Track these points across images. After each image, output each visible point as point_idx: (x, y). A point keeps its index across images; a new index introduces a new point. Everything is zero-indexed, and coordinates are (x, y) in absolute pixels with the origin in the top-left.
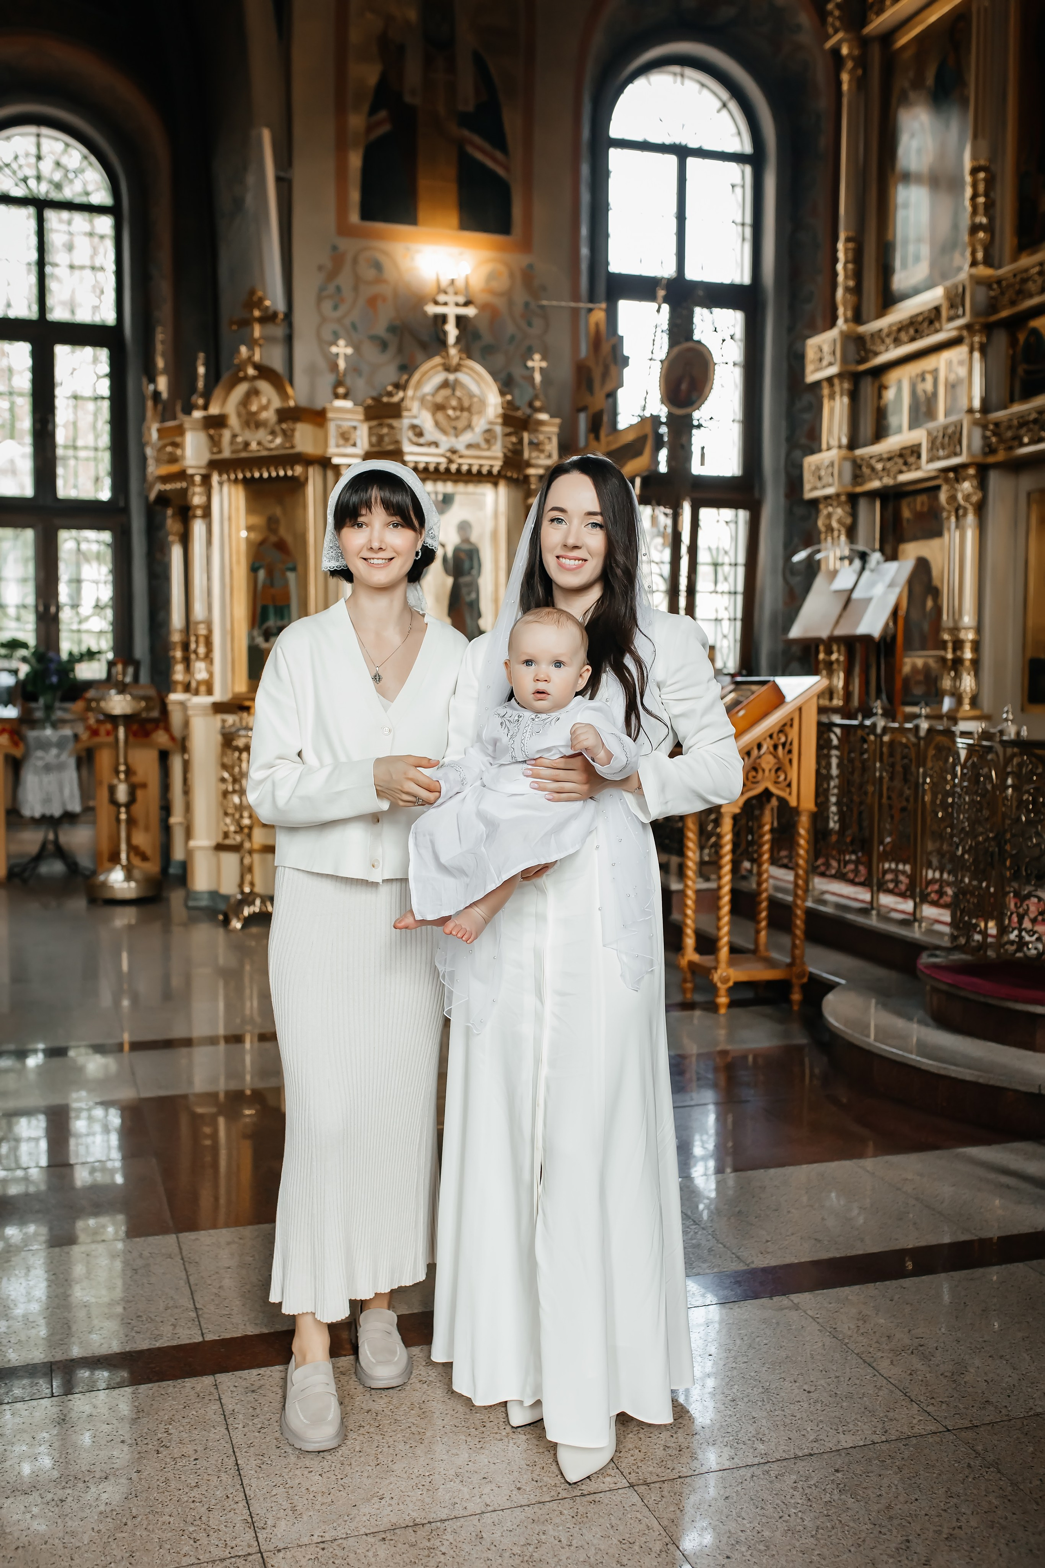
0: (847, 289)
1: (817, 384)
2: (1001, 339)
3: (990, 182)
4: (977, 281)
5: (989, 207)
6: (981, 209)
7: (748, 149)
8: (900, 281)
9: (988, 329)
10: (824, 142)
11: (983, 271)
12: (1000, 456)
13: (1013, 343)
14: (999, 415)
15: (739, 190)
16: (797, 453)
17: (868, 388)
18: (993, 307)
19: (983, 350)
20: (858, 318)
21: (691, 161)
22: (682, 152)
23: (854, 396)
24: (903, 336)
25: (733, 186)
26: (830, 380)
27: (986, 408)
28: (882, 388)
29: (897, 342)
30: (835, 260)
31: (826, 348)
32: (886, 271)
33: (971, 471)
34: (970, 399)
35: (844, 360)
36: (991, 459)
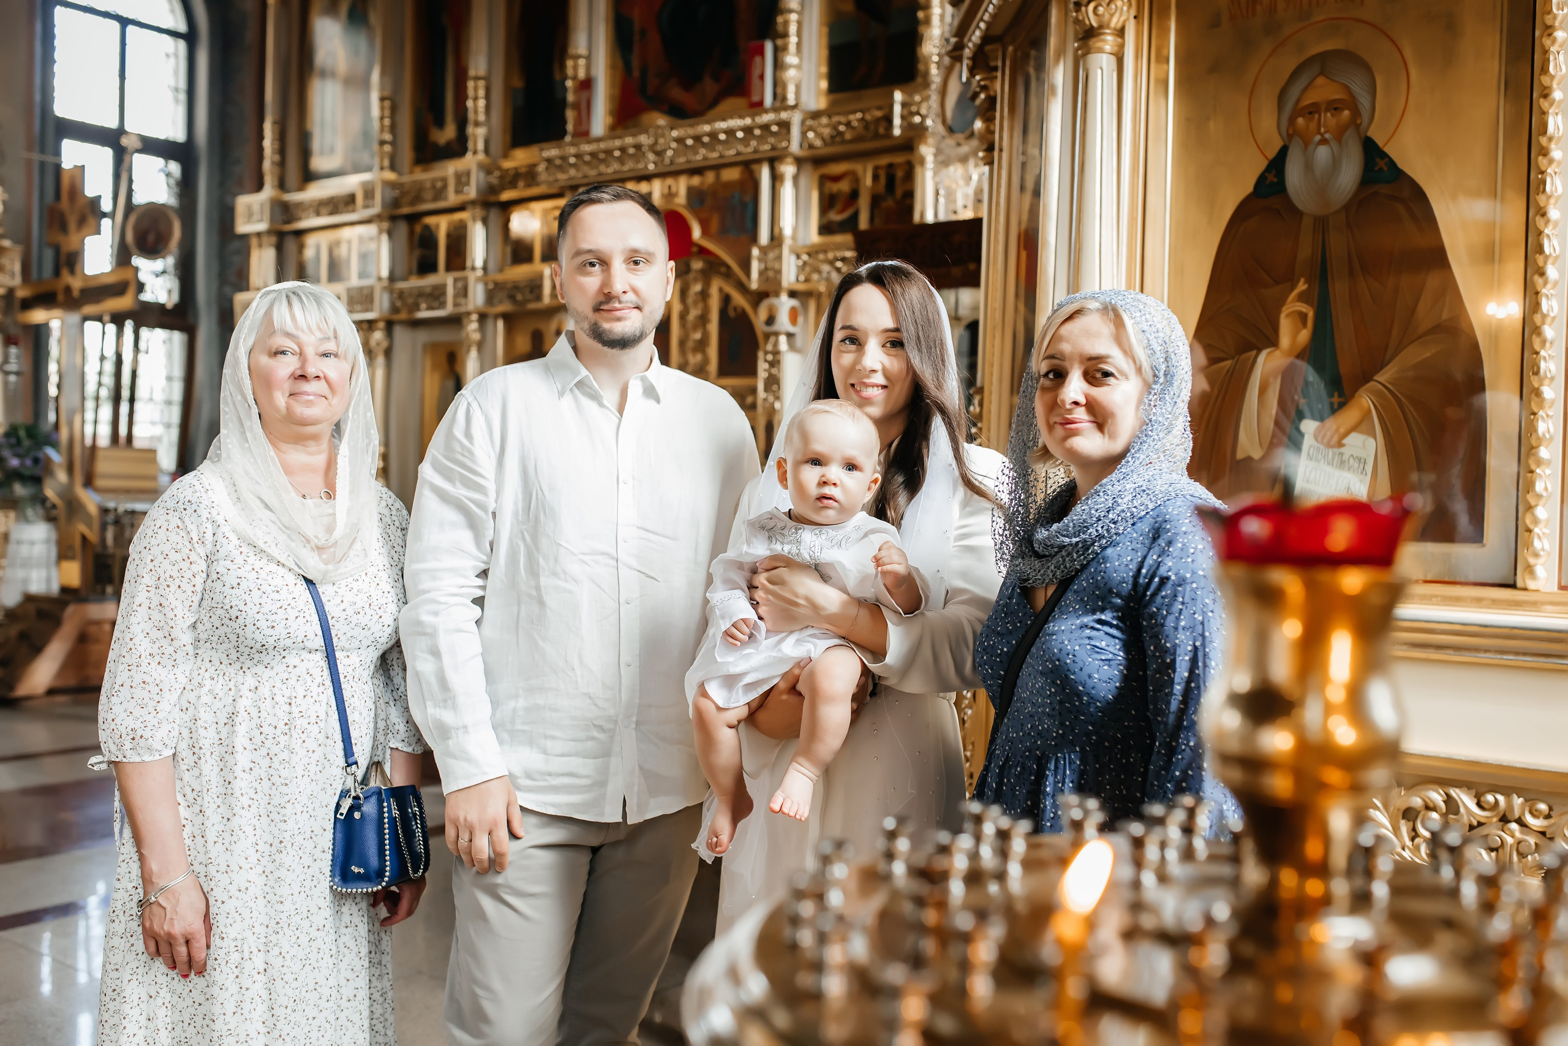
0: (273, 163)
1: (245, 237)
2: (403, 229)
3: (394, 109)
4: (387, 184)
5: (393, 129)
6: (387, 129)
7: (182, 27)
8: (319, 163)
9: (393, 219)
10: (250, 36)
11: (390, 176)
12: (403, 316)
13: (411, 233)
14: (401, 285)
15: (172, 61)
16: (227, 290)
17: (290, 244)
18: (396, 203)
19: (390, 233)
20: (282, 185)
21: (130, 29)
22: (124, 22)
23: (280, 248)
24: (324, 210)
25: (167, 55)
26: (259, 235)
27: (392, 278)
28: (301, 247)
29: (318, 214)
30: (261, 137)
31: (256, 208)
32: (305, 153)
33: (381, 325)
34: (379, 271)
35: (272, 220)
36: (396, 317)
